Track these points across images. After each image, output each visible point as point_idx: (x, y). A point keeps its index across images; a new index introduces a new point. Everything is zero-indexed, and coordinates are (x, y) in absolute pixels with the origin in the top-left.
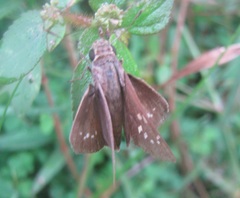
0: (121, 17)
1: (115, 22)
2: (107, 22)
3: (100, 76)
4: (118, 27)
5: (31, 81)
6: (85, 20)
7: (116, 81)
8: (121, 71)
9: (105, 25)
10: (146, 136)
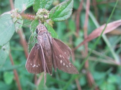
0: (48, 14)
1: (46, 17)
2: (42, 17)
3: (41, 40)
4: (47, 19)
5: (4, 50)
6: (32, 16)
7: (48, 42)
8: (51, 37)
9: (41, 18)
10: (64, 64)
